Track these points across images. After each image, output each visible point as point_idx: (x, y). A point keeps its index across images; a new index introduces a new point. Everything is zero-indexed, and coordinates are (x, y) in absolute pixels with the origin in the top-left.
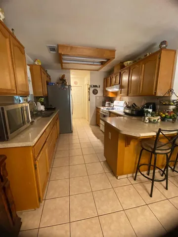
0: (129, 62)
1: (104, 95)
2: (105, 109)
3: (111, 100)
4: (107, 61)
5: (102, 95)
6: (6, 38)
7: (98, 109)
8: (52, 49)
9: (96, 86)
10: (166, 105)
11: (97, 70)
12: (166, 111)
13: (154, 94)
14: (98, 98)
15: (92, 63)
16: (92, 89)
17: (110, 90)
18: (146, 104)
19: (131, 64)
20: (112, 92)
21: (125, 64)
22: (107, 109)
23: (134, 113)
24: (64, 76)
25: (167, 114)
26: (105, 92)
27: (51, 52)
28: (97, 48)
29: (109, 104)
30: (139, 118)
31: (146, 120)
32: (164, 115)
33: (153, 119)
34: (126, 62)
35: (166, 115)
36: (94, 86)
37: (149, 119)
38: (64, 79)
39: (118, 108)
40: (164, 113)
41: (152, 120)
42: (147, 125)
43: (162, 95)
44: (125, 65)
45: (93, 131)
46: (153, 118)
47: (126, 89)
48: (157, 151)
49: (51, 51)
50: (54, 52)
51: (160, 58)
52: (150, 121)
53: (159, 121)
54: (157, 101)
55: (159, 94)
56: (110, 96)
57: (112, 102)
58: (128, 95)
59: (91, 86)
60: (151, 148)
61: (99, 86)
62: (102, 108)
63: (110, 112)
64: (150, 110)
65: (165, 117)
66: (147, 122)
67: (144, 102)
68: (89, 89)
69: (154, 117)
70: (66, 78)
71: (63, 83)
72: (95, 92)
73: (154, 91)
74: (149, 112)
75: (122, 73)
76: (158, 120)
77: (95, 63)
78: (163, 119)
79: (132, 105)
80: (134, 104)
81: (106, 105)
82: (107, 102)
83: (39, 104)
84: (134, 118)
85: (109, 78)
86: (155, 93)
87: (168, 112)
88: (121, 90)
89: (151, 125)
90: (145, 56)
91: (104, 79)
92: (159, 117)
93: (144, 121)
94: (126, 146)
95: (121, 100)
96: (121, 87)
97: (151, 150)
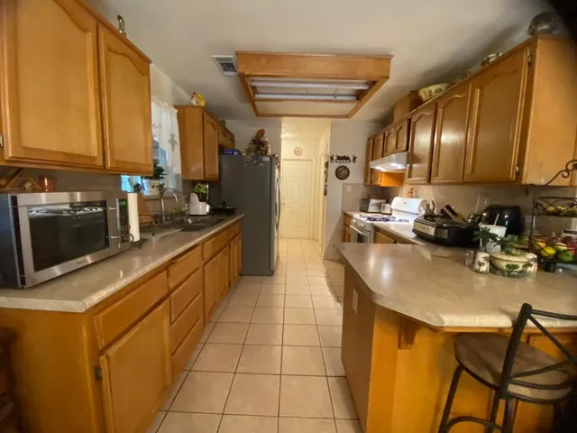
0: (433, 88)
1: (366, 180)
2: (364, 219)
3: (386, 195)
4: (370, 88)
5: (361, 181)
6: (85, 31)
7: (346, 217)
8: (227, 66)
9: (346, 158)
10: (557, 214)
11: (347, 116)
12: (559, 235)
13: (512, 176)
14: (349, 189)
15: (332, 98)
16: (334, 166)
17: (380, 167)
18: (489, 209)
19: (440, 94)
20: (388, 174)
21: (423, 94)
22: (369, 219)
23: (445, 234)
24: (261, 133)
25: (563, 247)
26: (369, 173)
27: (226, 73)
28: (339, 55)
29: (379, 206)
30: (458, 252)
31: (481, 264)
32: (551, 251)
33: (504, 260)
34: (427, 89)
35: (558, 252)
36: (339, 158)
37: (491, 260)
38: (262, 139)
39: (403, 217)
40: (550, 244)
41: (503, 265)
42: (483, 279)
43: (543, 182)
44: (424, 97)
45: (328, 277)
46: (505, 257)
47: (425, 165)
48: (512, 389)
49: (225, 70)
50: (232, 73)
51: (531, 65)
52: (494, 269)
53: (533, 269)
54: (525, 202)
55: (533, 176)
56: (383, 184)
57: (389, 201)
58: (429, 181)
59: (332, 158)
60: (493, 373)
61: (354, 159)
62: (357, 216)
63: (377, 229)
64: (499, 231)
65: (557, 258)
66: (484, 268)
67: (480, 204)
68: (327, 165)
69: (509, 253)
70: (266, 138)
71: (258, 148)
72: (342, 174)
73: (514, 168)
74: (494, 237)
75: (414, 120)
76: (528, 265)
77: (338, 98)
78: (547, 265)
79: (442, 211)
80: (448, 207)
81: (371, 209)
82: (373, 201)
83: (195, 198)
84: (441, 251)
85: (381, 137)
86: (519, 174)
87: (565, 241)
88: (411, 168)
89: (499, 281)
90: (483, 64)
91: (369, 140)
92: (531, 256)
93: (471, 267)
94: (399, 347)
95: (412, 194)
96: (412, 159)
97: (490, 380)
